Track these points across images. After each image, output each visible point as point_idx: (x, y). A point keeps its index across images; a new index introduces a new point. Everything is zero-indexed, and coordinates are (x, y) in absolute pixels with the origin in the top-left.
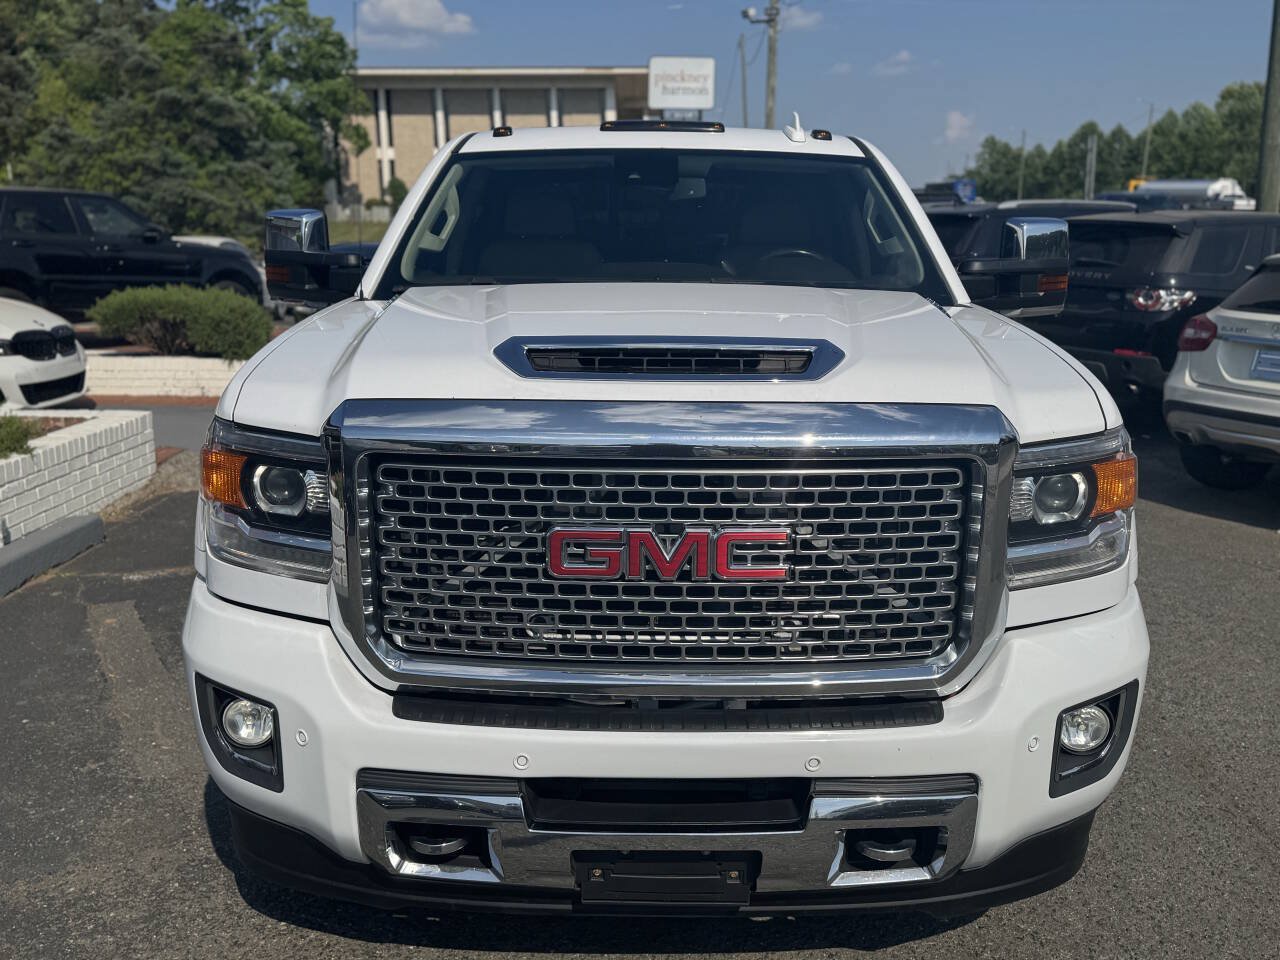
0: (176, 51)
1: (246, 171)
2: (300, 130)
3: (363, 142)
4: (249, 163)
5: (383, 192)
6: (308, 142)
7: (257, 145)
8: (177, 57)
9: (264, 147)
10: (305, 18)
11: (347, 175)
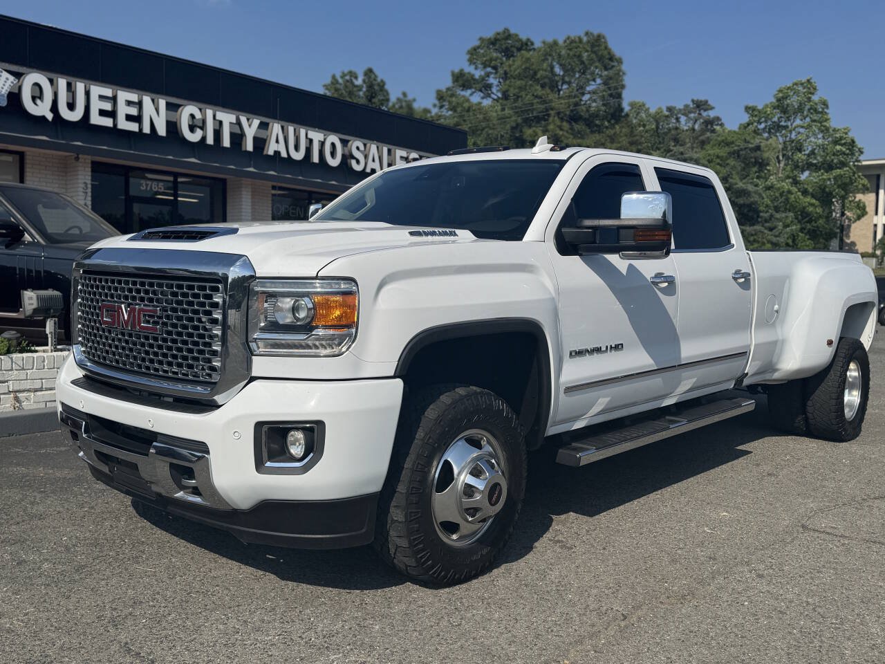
0: (718, 157)
1: (753, 232)
2: (812, 205)
3: (862, 211)
4: (758, 227)
5: (875, 248)
6: (816, 213)
7: (766, 215)
8: (718, 161)
9: (772, 216)
10: (827, 129)
11: (848, 237)
